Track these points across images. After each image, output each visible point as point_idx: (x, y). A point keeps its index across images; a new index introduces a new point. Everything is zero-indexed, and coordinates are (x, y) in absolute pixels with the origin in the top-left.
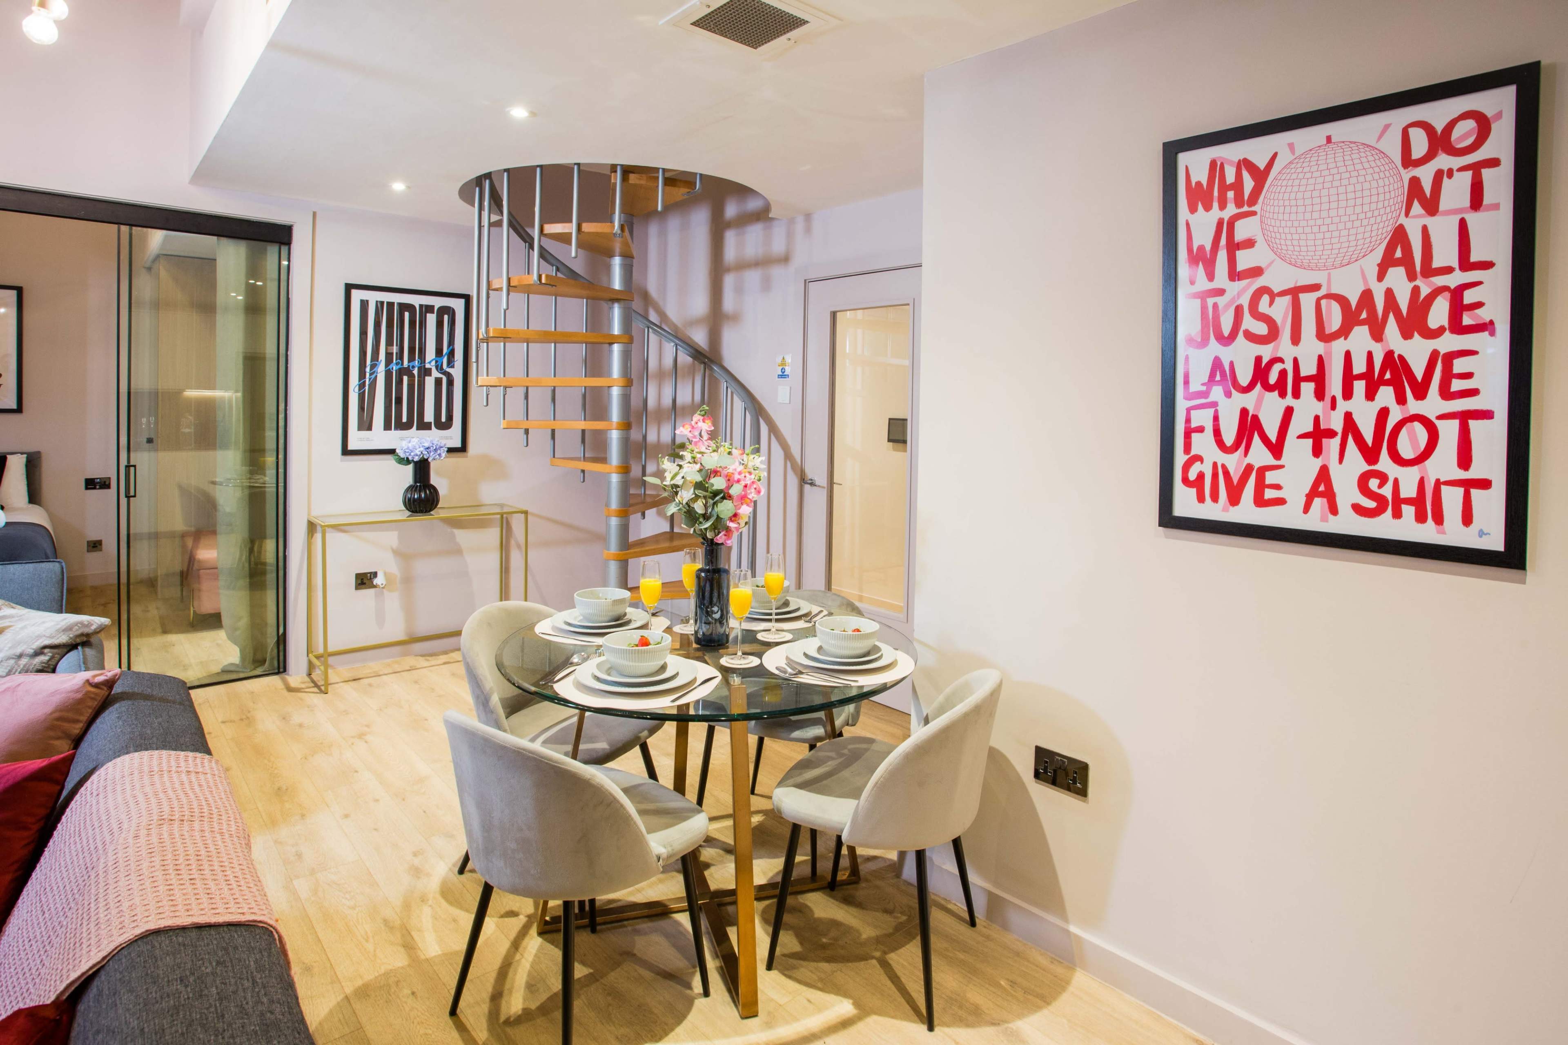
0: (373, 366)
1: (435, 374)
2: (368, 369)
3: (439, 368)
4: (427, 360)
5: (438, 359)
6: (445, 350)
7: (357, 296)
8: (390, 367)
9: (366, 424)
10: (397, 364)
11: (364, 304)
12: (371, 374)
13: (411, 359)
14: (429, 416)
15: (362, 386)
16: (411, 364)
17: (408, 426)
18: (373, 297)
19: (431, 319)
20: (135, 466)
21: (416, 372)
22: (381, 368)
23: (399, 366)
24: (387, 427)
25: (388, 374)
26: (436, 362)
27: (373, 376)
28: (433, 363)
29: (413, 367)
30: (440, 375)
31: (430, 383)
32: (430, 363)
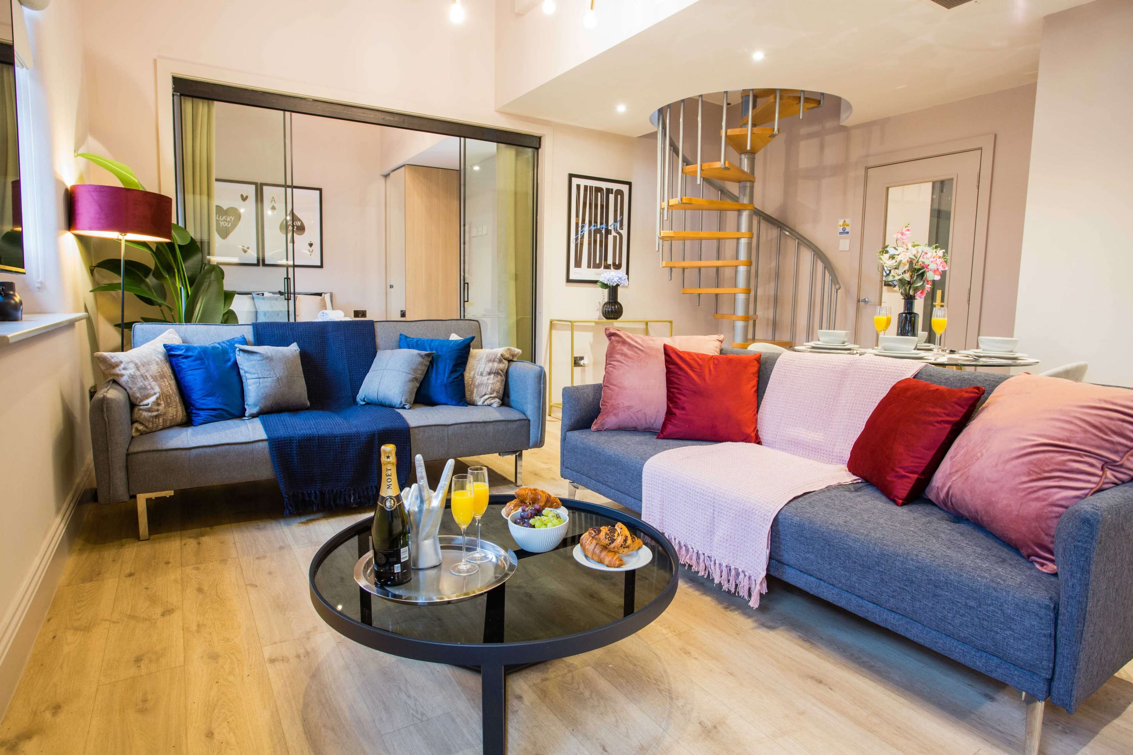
0: (583, 227)
1: (614, 233)
2: (580, 229)
3: (616, 230)
4: (610, 224)
5: (615, 224)
6: (619, 219)
7: (575, 181)
8: (591, 228)
9: (578, 264)
10: (594, 226)
11: (578, 187)
12: (581, 232)
13: (601, 224)
14: (610, 261)
15: (577, 239)
16: (601, 226)
17: (598, 266)
18: (583, 182)
19: (612, 197)
20: (468, 283)
21: (603, 231)
22: (586, 228)
23: (595, 228)
24: (589, 266)
25: (590, 231)
26: (614, 225)
27: (582, 233)
28: (612, 226)
29: (602, 228)
30: (616, 235)
31: (610, 238)
32: (611, 226)
